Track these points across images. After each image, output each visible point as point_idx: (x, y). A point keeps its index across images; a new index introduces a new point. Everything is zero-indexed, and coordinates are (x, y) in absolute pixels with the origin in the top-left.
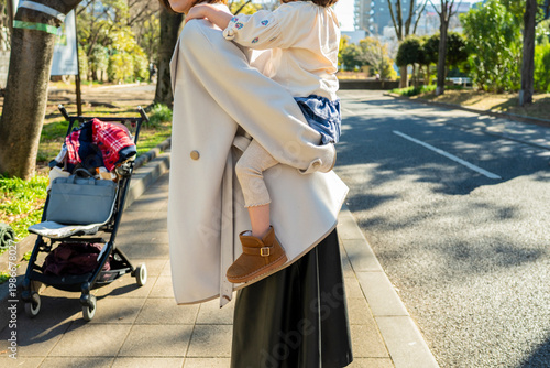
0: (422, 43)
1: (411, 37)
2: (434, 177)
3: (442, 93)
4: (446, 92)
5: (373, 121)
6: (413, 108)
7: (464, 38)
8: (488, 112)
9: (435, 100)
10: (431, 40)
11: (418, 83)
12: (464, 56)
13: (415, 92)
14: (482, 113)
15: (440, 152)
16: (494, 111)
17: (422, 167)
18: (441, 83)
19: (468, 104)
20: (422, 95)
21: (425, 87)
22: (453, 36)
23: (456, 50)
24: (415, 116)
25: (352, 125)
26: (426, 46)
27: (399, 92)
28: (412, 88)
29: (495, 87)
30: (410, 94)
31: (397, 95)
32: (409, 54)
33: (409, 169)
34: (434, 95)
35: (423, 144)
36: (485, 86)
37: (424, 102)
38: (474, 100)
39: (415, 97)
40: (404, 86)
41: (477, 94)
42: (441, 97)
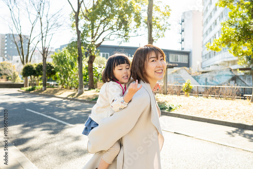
0: (35, 67)
1: (29, 64)
2: (49, 128)
3: (45, 89)
4: (47, 89)
5: (14, 105)
6: (32, 97)
7: (53, 65)
8: (67, 98)
9: (43, 93)
10: (39, 65)
11: (34, 85)
12: (54, 73)
13: (33, 89)
14: (64, 99)
15: (49, 117)
16: (69, 97)
17: (43, 124)
18: (45, 85)
19: (57, 94)
20: (36, 91)
21: (37, 87)
22: (49, 64)
23: (50, 70)
24: (34, 101)
25: (4, 107)
26: (37, 68)
27: (24, 89)
28: (31, 87)
29: (69, 87)
30: (30, 90)
31: (24, 91)
32: (28, 71)
33: (38, 126)
34: (41, 91)
35: (42, 114)
36: (64, 86)
37: (37, 94)
38: (60, 92)
39: (33, 92)
40: (26, 86)
41: (61, 90)
42: (45, 91)
